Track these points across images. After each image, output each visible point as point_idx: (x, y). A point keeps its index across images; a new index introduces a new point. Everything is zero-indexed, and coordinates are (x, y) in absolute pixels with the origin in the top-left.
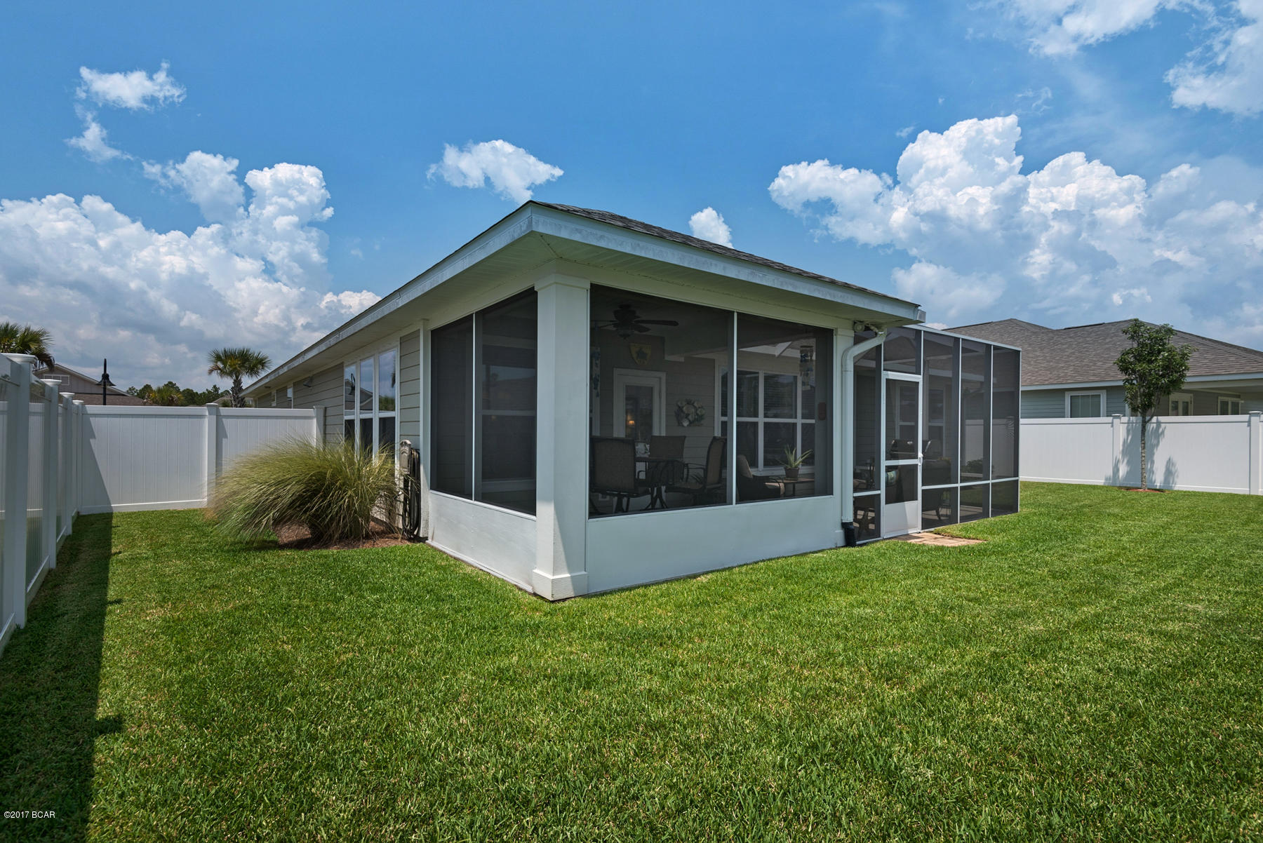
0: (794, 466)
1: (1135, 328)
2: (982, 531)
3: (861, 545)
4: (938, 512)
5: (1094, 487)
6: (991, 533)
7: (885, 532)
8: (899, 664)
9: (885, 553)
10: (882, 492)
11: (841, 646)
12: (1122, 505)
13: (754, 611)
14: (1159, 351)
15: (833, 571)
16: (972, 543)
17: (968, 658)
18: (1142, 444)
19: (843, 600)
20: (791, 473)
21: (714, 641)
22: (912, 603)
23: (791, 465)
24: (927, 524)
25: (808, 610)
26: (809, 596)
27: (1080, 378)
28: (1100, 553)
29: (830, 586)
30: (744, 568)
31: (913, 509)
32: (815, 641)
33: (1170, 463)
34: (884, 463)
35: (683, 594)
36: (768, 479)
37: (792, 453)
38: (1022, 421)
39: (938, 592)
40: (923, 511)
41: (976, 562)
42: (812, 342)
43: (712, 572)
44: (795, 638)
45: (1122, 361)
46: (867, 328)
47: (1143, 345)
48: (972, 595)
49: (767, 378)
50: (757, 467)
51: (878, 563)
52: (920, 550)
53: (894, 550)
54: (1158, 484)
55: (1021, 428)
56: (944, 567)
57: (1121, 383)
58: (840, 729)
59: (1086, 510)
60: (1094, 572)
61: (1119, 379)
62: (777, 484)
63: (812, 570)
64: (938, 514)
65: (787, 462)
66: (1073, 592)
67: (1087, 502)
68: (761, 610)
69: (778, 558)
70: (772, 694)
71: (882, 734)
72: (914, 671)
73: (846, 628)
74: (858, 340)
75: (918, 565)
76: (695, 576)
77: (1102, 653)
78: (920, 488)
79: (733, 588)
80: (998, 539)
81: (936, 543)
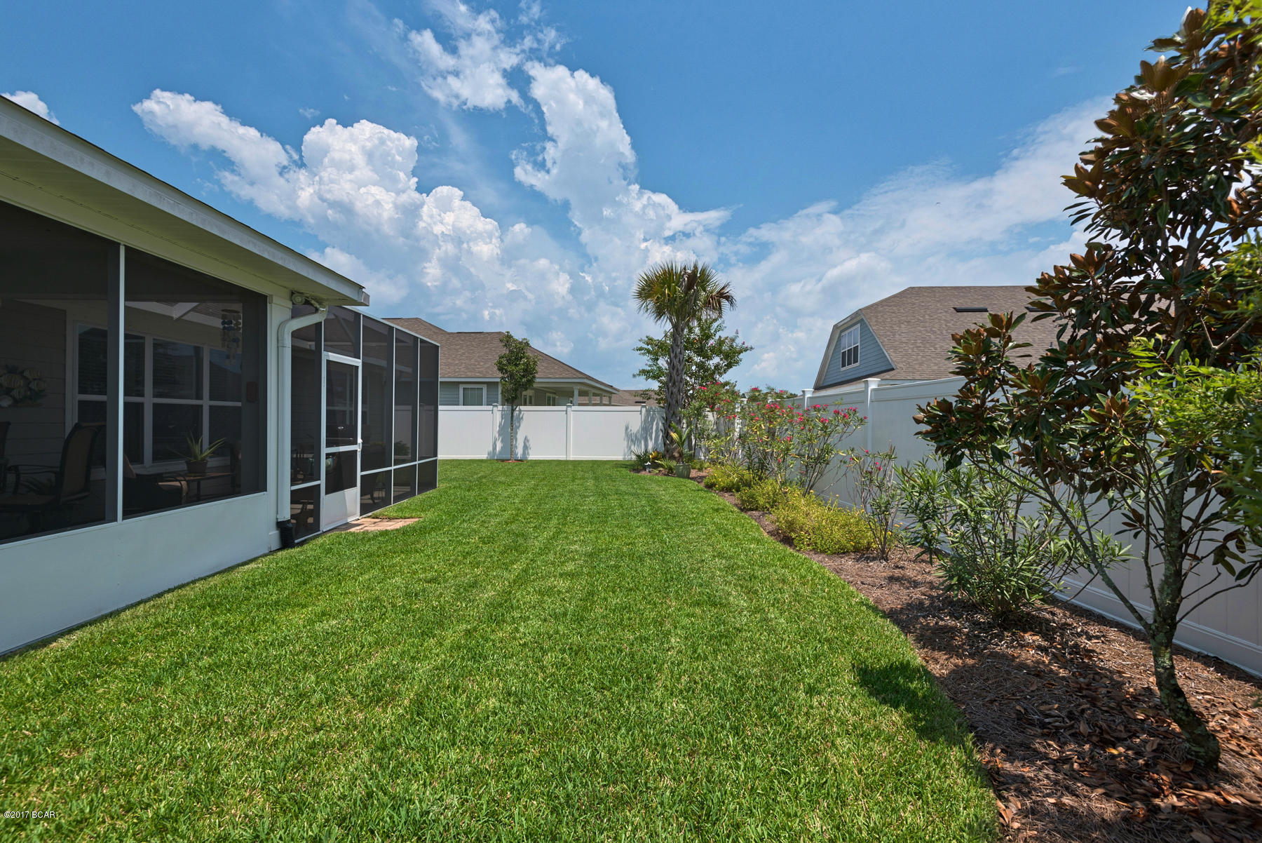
0: (199, 458)
1: (507, 339)
2: (415, 509)
3: (301, 544)
4: (372, 496)
5: (482, 461)
6: (423, 511)
7: (324, 526)
8: (384, 677)
9: (331, 549)
10: (322, 482)
11: (313, 678)
12: (504, 474)
13: (171, 671)
14: (521, 358)
15: (275, 584)
16: (409, 522)
17: (448, 643)
18: (510, 426)
19: (298, 618)
20: (196, 468)
21: (107, 743)
22: (377, 599)
23: (196, 457)
24: (365, 509)
25: (256, 644)
26: (253, 624)
27: (469, 374)
28: (506, 515)
29: (277, 603)
30: (141, 608)
31: (353, 495)
32: (277, 685)
33: (526, 440)
34: (325, 450)
35: (21, 680)
36: (160, 477)
37: (197, 442)
38: (440, 407)
39: (398, 580)
40: (361, 495)
41: (422, 541)
42: (237, 307)
43: (81, 626)
44: (246, 690)
45: (500, 363)
46: (307, 302)
47: (511, 352)
48: (429, 576)
49: (156, 345)
50: (142, 463)
51: (327, 562)
52: (366, 537)
53: (340, 543)
54: (519, 456)
55: (440, 413)
56: (395, 553)
57: (499, 380)
58: (343, 797)
59: (484, 480)
60: (509, 532)
61: (497, 376)
62: (177, 484)
63: (247, 588)
64: (372, 498)
65: (188, 453)
66: (502, 553)
67: (482, 474)
68: (183, 664)
69: (194, 582)
70: (232, 790)
71: (395, 775)
72: (403, 679)
73: (313, 654)
74: (295, 314)
75: (370, 555)
76: (45, 642)
77: (541, 602)
78: (359, 474)
79: (125, 643)
80: (430, 515)
81: (376, 528)
